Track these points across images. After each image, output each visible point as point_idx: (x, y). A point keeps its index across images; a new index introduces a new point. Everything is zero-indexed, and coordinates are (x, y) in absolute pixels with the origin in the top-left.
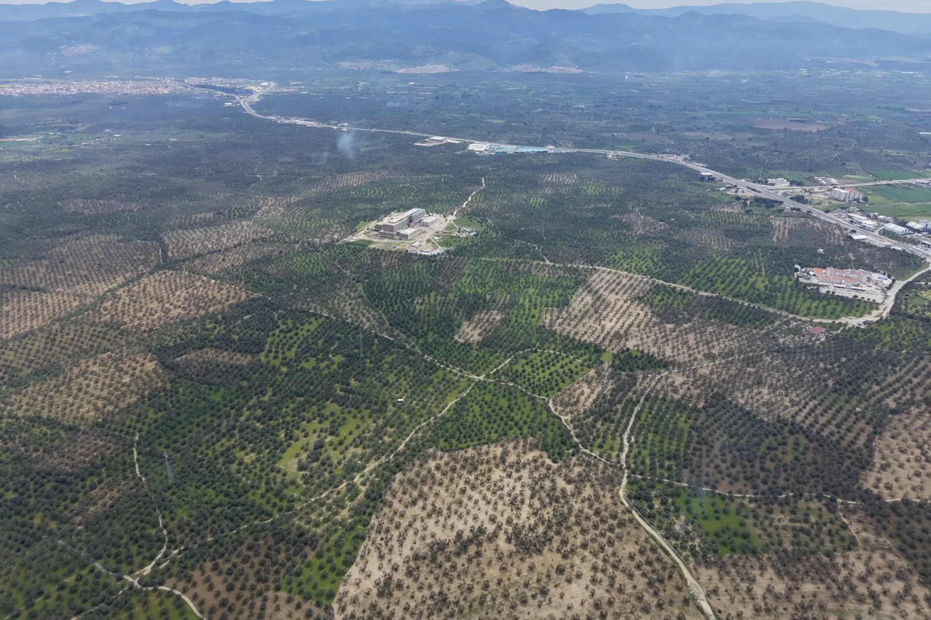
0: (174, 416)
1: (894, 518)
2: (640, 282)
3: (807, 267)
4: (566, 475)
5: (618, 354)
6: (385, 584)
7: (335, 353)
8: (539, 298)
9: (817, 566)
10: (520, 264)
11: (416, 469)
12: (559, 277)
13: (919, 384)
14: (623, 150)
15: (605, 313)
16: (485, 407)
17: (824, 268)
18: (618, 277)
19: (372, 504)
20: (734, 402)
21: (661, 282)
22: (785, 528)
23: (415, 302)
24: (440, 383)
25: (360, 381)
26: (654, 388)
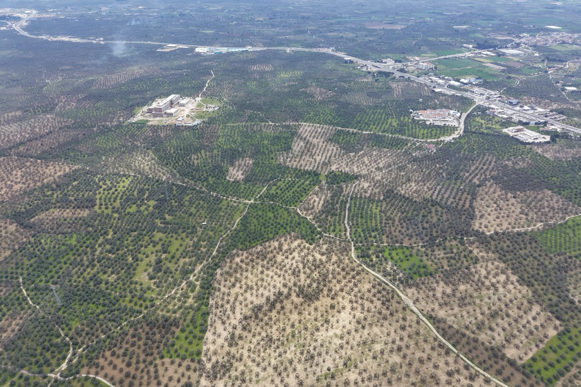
1: (493, 243)
2: (329, 129)
3: (416, 110)
4: (319, 251)
5: (328, 175)
6: (231, 338)
7: (148, 199)
8: (272, 147)
9: (463, 276)
10: (254, 125)
11: (228, 264)
12: (280, 132)
13: (487, 169)
14: (295, 47)
15: (314, 151)
16: (260, 219)
17: (425, 110)
18: (315, 128)
19: (207, 291)
20: (399, 193)
21: (340, 128)
22: (443, 258)
23: (193, 158)
24: (226, 209)
25: (172, 216)
26: (353, 192)
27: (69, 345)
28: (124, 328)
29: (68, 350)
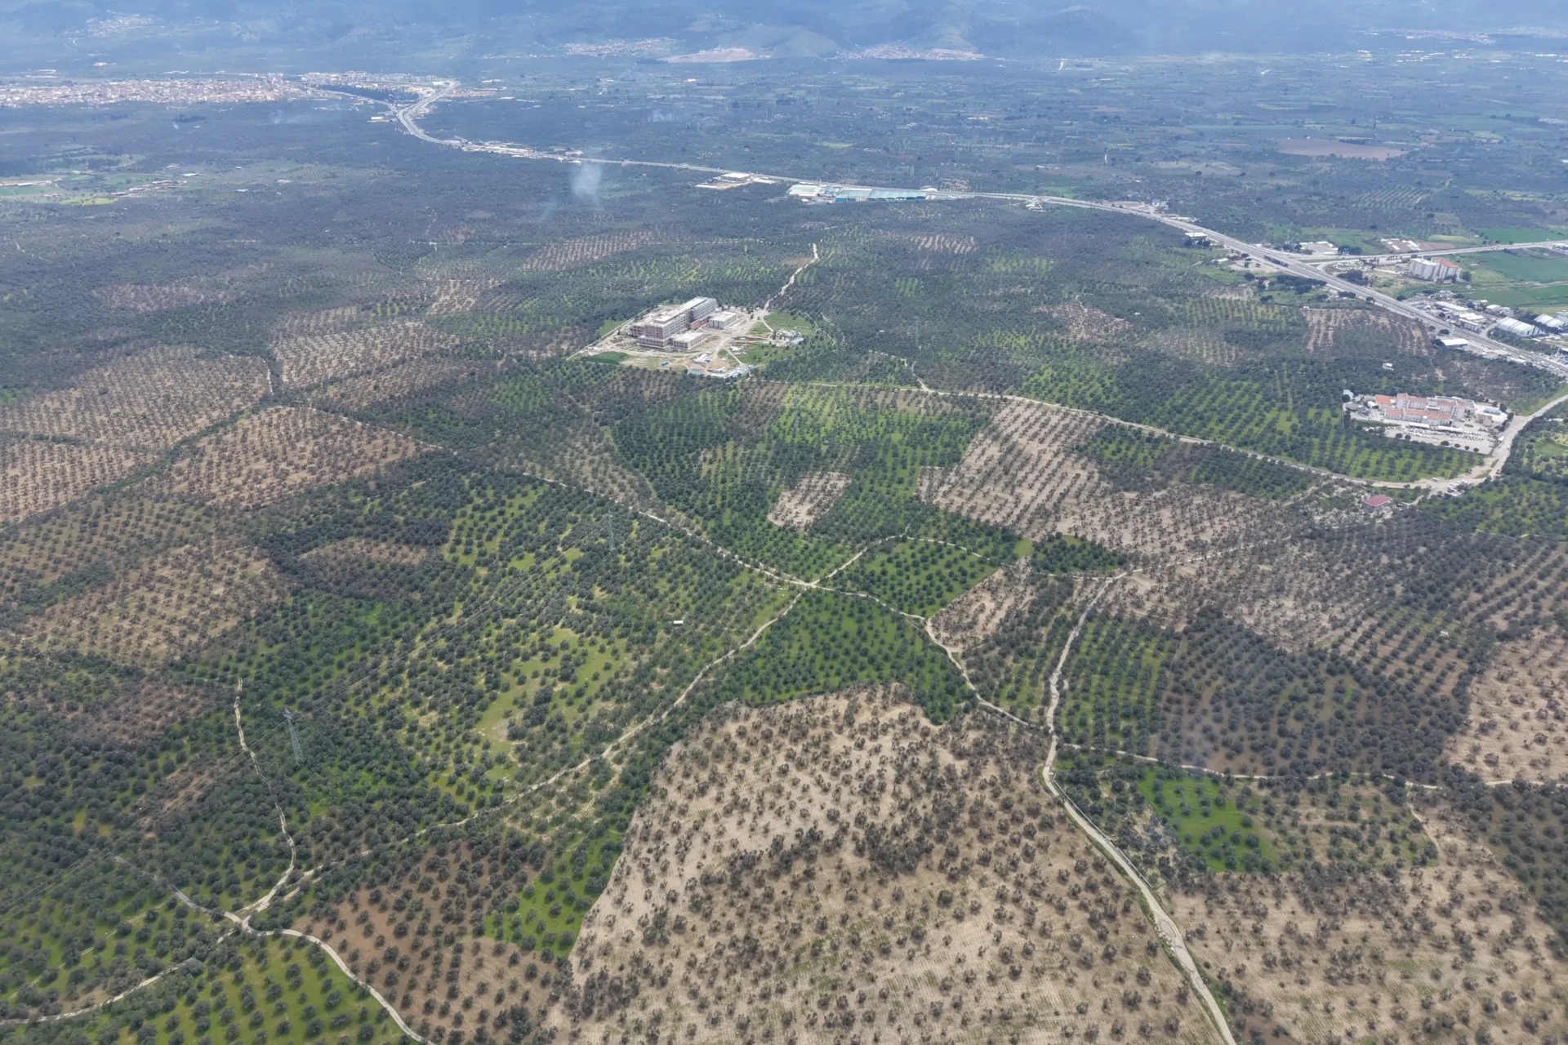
0: (299, 650)
1: (1499, 812)
2: (1082, 420)
3: (1364, 393)
4: (954, 745)
5: (1042, 544)
6: (656, 923)
7: (567, 545)
8: (910, 450)
9: (1369, 891)
10: (877, 392)
11: (705, 735)
12: (944, 414)
13: (1549, 590)
14: (1055, 194)
15: (1021, 474)
16: (820, 633)
17: (1394, 394)
18: (1044, 414)
20: (1237, 622)
21: (1116, 420)
22: (1317, 830)
23: (701, 458)
24: (743, 594)
25: (610, 592)
26: (1102, 599)
27: (289, 857)
28: (418, 843)
29: (284, 868)
